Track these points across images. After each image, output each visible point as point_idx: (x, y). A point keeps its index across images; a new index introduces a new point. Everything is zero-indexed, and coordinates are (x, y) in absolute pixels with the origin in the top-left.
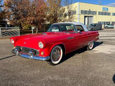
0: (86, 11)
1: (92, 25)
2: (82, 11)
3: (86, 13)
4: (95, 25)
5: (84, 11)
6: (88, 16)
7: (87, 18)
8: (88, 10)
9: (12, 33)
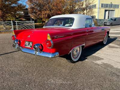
0: (107, 5)
1: (111, 19)
2: (102, 5)
3: (107, 7)
4: (115, 20)
5: (105, 4)
6: (109, 10)
7: (107, 12)
8: (110, 3)
9: (27, 27)
